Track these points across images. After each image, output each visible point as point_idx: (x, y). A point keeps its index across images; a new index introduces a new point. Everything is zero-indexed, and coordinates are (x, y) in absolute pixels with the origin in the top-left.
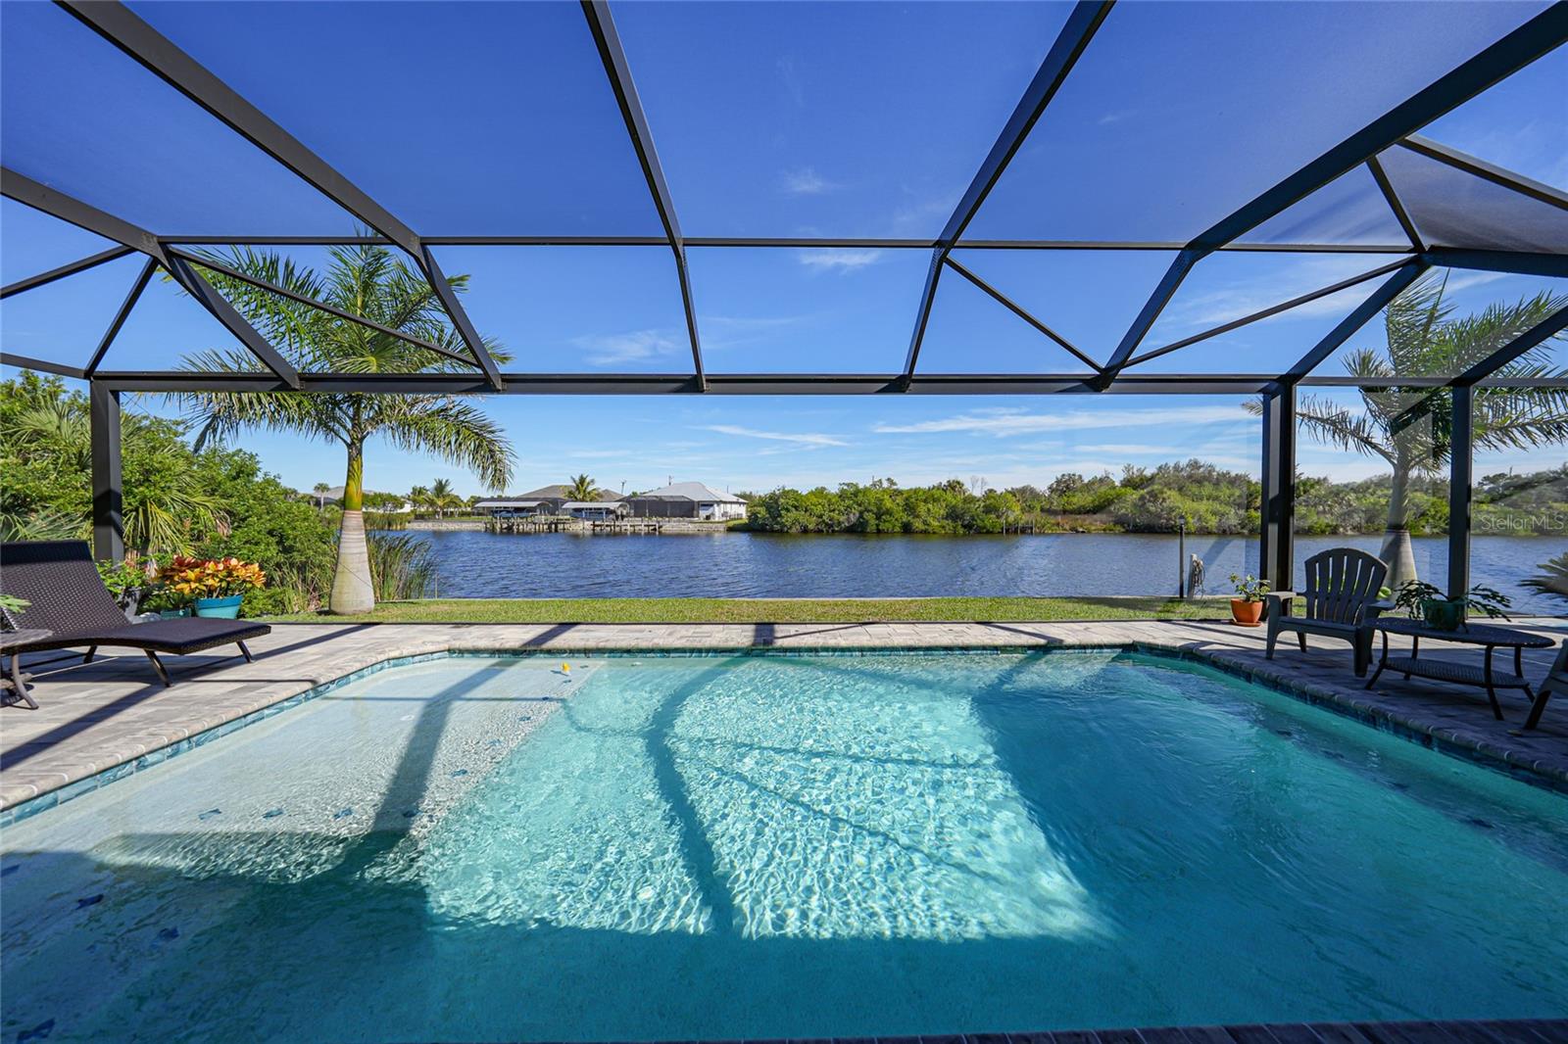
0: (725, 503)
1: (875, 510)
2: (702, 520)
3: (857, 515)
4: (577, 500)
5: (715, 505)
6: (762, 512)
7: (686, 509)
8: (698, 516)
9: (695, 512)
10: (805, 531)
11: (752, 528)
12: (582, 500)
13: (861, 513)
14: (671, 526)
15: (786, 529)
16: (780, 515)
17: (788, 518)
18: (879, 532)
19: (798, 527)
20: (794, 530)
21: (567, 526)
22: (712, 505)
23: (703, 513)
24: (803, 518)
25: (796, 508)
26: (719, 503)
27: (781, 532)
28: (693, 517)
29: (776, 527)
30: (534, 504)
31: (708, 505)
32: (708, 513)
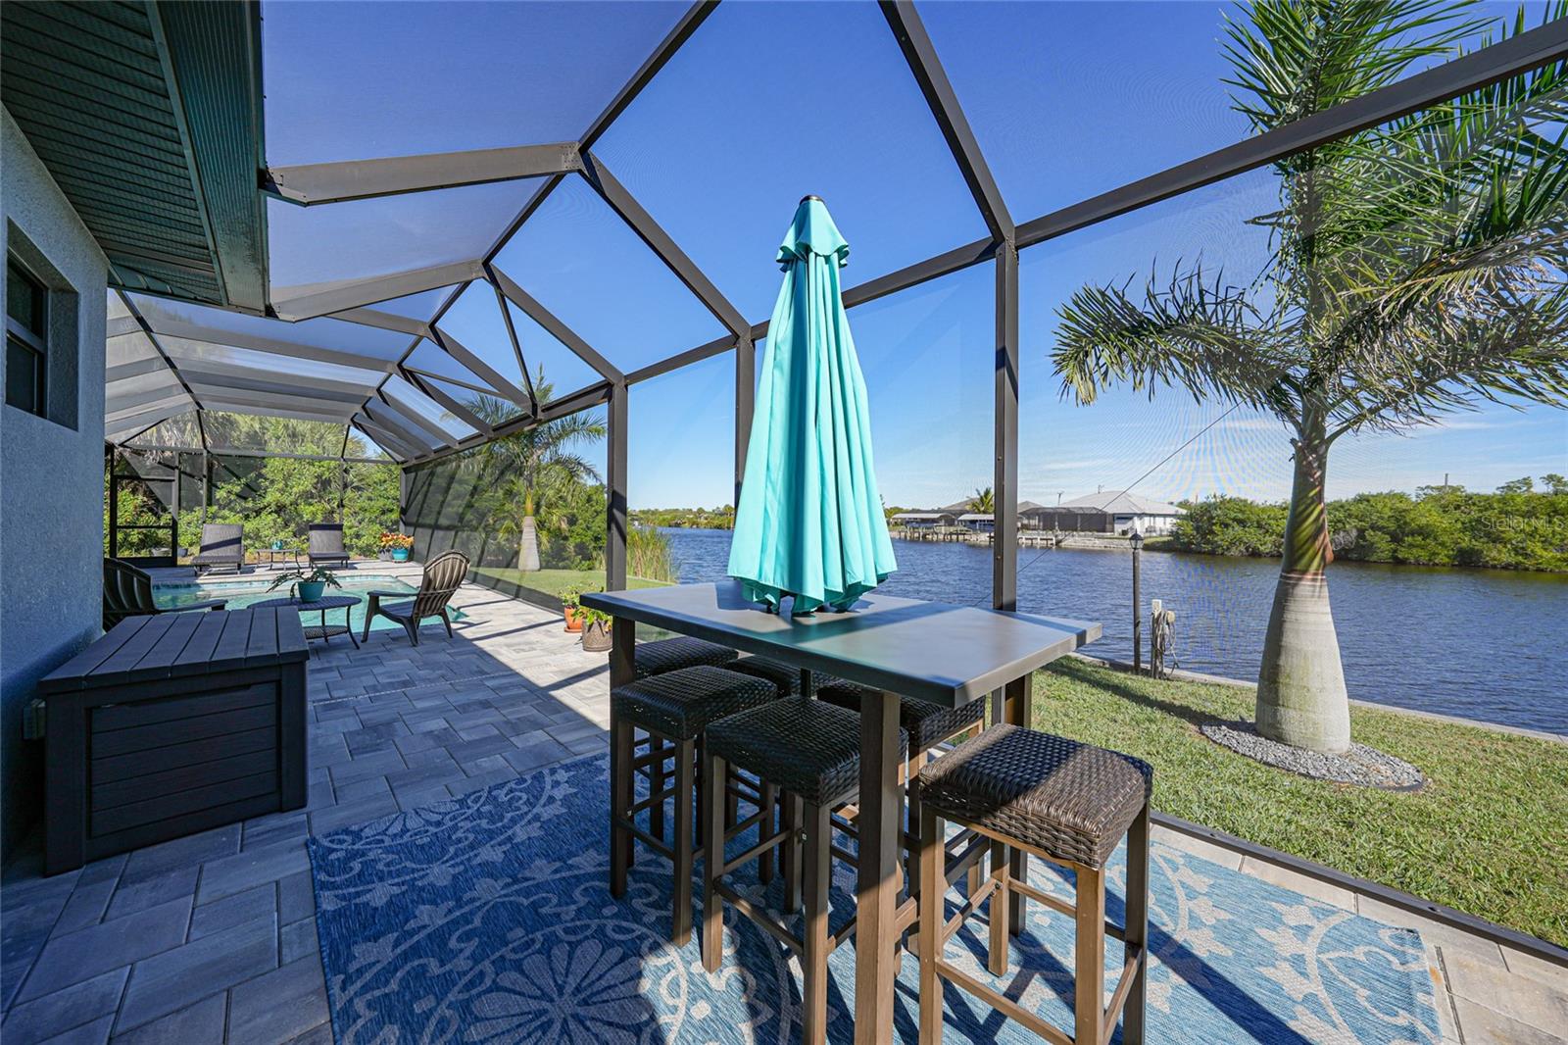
0: (1151, 515)
1: (1392, 526)
2: (1116, 535)
3: (1354, 533)
4: (979, 512)
5: (1136, 518)
6: (1189, 528)
7: (1098, 522)
8: (1113, 531)
9: (1108, 526)
10: (1255, 554)
11: (1176, 547)
12: (984, 512)
13: (1361, 532)
14: (1075, 540)
15: (1220, 551)
16: (1212, 532)
17: (1222, 537)
18: (1398, 563)
19: (1242, 548)
20: (1234, 552)
21: (966, 537)
22: (1131, 519)
23: (1119, 527)
24: (1252, 536)
25: (1241, 522)
26: (1141, 516)
27: (1212, 553)
28: (1104, 531)
29: (1209, 548)
30: (937, 516)
31: (1126, 517)
32: (1125, 527)
